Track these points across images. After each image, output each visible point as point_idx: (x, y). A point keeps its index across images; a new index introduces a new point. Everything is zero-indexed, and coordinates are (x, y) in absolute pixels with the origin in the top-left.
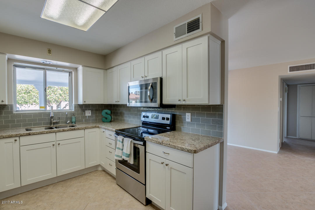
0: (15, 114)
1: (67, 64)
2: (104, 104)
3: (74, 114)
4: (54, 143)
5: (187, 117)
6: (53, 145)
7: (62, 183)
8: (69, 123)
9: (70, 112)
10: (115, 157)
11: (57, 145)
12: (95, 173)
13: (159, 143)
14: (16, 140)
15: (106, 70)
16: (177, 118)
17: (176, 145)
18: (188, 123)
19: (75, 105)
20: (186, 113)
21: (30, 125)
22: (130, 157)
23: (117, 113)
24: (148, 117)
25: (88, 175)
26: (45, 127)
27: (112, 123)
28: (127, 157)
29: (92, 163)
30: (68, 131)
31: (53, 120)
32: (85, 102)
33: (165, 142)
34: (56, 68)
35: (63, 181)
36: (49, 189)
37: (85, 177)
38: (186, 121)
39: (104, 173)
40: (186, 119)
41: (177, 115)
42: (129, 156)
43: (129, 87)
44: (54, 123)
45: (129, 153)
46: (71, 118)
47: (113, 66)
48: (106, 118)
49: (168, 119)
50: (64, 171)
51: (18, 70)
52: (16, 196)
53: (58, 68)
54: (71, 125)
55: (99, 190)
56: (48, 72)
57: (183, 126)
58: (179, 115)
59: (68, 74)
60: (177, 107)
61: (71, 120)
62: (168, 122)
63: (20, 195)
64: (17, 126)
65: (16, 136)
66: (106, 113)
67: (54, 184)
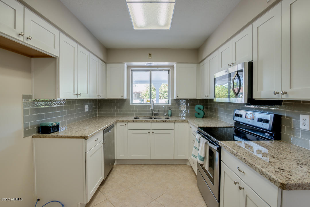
0: (131, 105)
1: (166, 64)
2: (197, 99)
3: (170, 108)
4: (149, 131)
5: (301, 121)
6: (149, 133)
7: (155, 166)
8: (166, 115)
9: (168, 106)
10: (192, 156)
11: (152, 133)
12: (183, 167)
13: (233, 153)
14: (126, 125)
15: (200, 63)
16: (283, 121)
17: (254, 164)
18: (304, 132)
19: (171, 99)
20: (301, 115)
21: (139, 114)
22: (204, 161)
23: (212, 109)
24: (241, 116)
25: (176, 167)
26: (143, 117)
27: (204, 119)
28: (201, 160)
29: (181, 156)
30: (160, 122)
31: (154, 112)
32: (178, 97)
33: (240, 155)
34: (157, 68)
35: (156, 165)
36: (145, 168)
37: (173, 167)
38: (300, 128)
39: (191, 170)
40: (299, 125)
41: (284, 116)
42: (203, 159)
43: (215, 79)
44: (155, 115)
45: (203, 156)
46: (168, 111)
47: (204, 58)
48: (199, 114)
49: (267, 121)
50: (157, 156)
51: (135, 73)
52: (125, 165)
53: (159, 68)
54: (167, 117)
55: (179, 184)
56: (153, 72)
57: (293, 134)
58: (287, 117)
59: (167, 72)
60: (284, 104)
61: (168, 113)
62: (267, 126)
63: (128, 165)
64: (131, 115)
65: (126, 121)
66: (199, 108)
67: (149, 165)
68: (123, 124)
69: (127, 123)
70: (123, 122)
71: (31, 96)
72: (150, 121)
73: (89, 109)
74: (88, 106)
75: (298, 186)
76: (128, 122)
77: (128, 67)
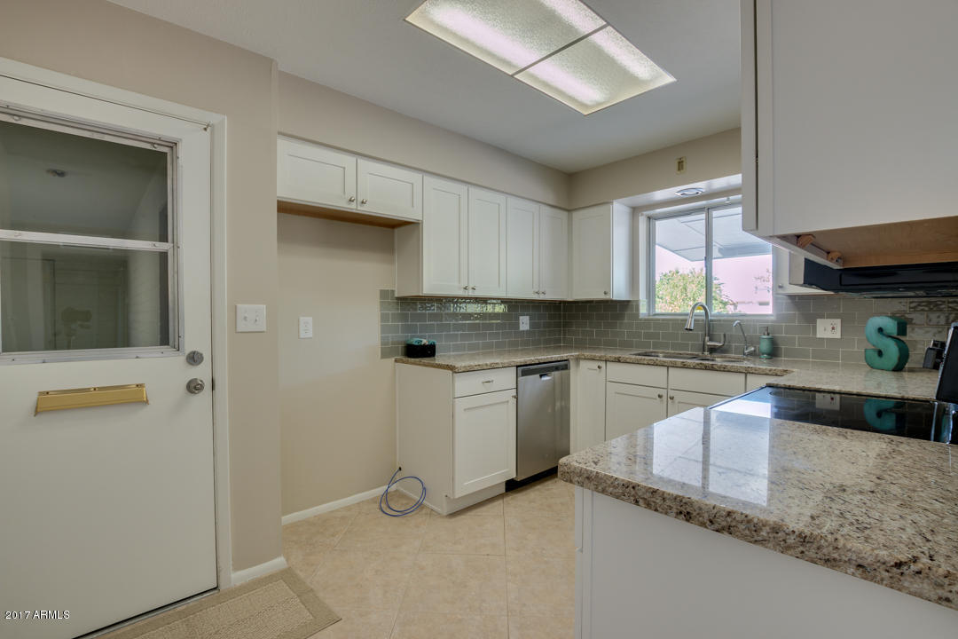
34: (725, 198)
68: (594, 365)
69: (602, 364)
70: (593, 359)
71: (393, 291)
72: (665, 362)
73: (532, 325)
74: (528, 317)
75: (588, 478)
76: (606, 361)
77: (635, 211)
